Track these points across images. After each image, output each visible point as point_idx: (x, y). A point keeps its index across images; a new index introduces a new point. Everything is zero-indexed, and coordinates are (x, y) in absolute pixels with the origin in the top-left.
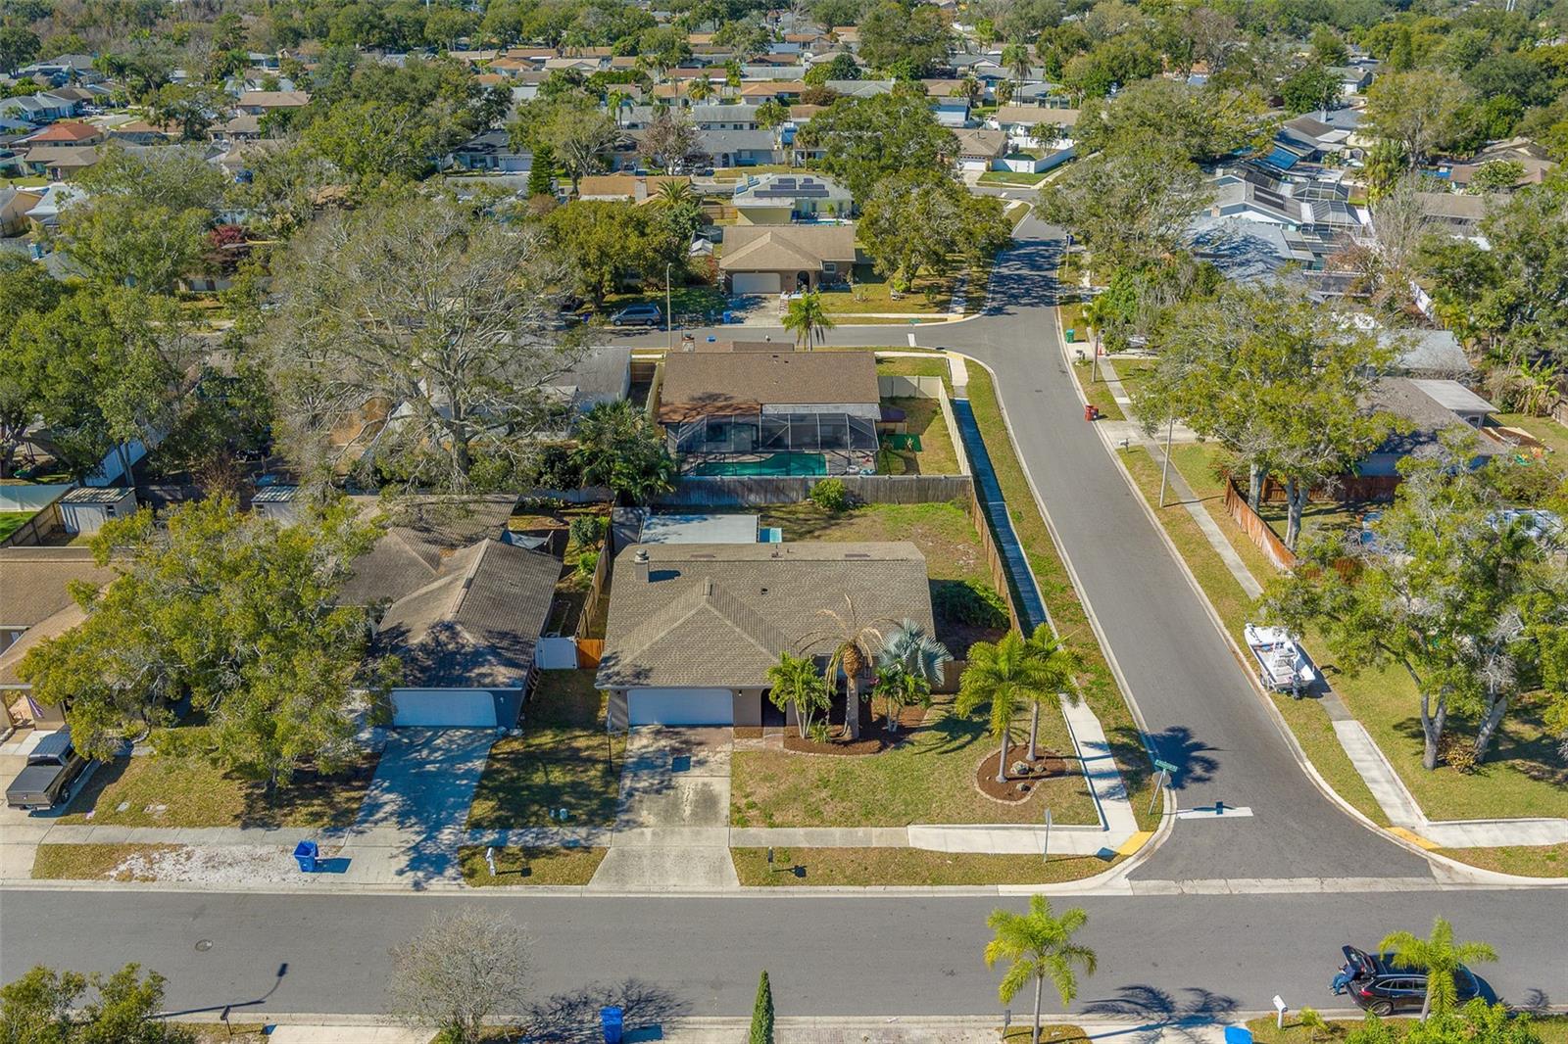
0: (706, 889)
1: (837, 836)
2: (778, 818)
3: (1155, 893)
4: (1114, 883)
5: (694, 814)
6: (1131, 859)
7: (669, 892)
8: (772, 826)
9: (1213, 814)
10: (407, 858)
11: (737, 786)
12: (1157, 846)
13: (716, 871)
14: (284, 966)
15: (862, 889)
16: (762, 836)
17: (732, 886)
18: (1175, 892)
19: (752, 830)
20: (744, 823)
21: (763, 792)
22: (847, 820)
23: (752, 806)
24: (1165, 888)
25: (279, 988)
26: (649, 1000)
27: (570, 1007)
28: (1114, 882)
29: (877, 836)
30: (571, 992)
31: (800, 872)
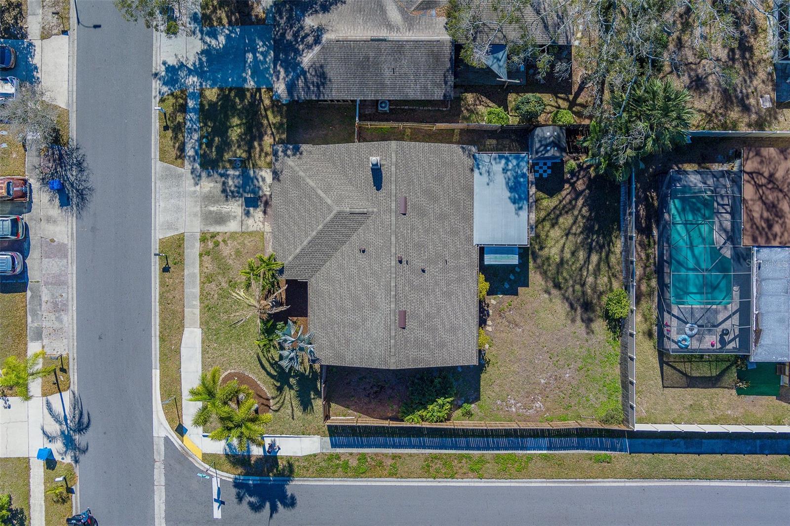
0: (157, 222)
1: (193, 291)
2: (205, 258)
3: (155, 447)
4: (161, 428)
5: (211, 212)
6: (180, 443)
7: (155, 203)
8: (201, 255)
9: (215, 496)
10: (175, 63)
11: (233, 235)
12: (190, 459)
13: (170, 226)
14: (99, 26)
15: (157, 300)
16: (193, 250)
17: (159, 234)
18: (156, 457)
19: (198, 244)
20: (203, 240)
21: (226, 250)
22: (204, 296)
23: (217, 244)
24: (159, 454)
25: (86, 28)
26: (83, 199)
27: (79, 164)
28: (163, 429)
29: (193, 311)
30: (89, 163)
31: (166, 270)
